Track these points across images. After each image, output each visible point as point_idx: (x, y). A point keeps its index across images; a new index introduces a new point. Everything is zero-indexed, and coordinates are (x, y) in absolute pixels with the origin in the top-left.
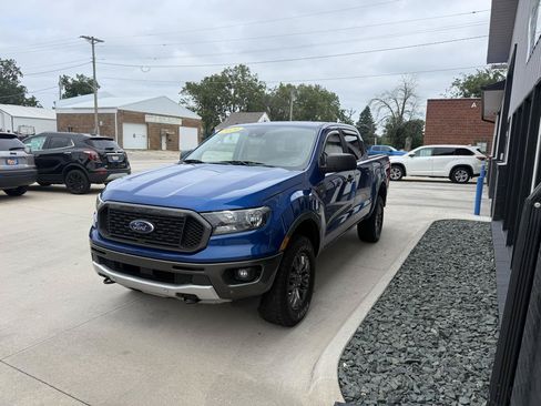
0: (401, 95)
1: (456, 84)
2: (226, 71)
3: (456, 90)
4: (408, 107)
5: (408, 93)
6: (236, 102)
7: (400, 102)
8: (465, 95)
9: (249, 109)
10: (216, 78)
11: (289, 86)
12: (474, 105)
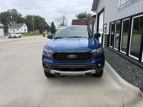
0: (62, 18)
1: (76, 16)
2: (8, 11)
3: (76, 17)
4: (65, 22)
5: (64, 18)
6: (13, 20)
7: (63, 21)
8: (79, 19)
9: (18, 22)
10: (5, 13)
11: (30, 16)
12: (83, 21)
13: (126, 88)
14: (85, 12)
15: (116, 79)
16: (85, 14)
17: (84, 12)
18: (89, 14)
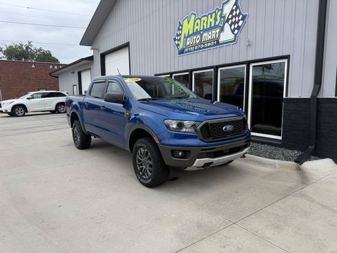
12: (33, 66)
13: (278, 166)
14: (27, 44)
15: (251, 161)
16: (27, 48)
17: (25, 43)
18: (39, 51)
